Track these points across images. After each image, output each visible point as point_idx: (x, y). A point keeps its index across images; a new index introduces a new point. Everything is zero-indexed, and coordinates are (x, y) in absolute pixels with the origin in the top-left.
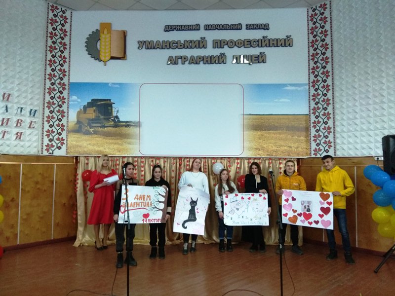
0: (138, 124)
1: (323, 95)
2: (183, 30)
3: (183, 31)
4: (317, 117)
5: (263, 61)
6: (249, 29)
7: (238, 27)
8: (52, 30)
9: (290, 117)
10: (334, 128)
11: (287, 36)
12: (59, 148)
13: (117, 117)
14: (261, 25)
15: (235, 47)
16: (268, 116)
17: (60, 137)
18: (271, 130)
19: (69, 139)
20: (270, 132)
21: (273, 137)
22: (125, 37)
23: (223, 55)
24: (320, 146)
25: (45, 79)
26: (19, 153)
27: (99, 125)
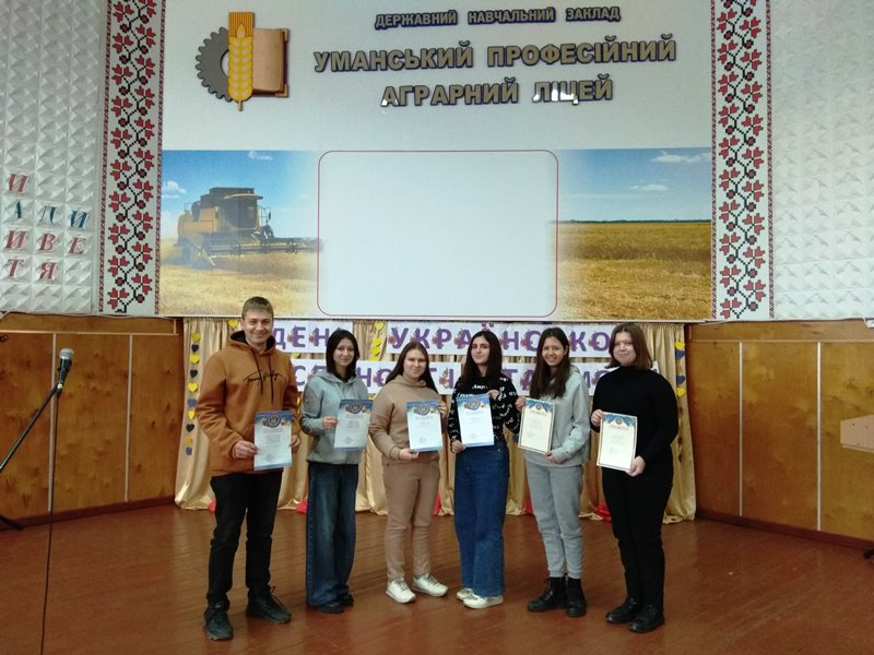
0: (315, 246)
1: (746, 174)
2: (418, 25)
3: (419, 28)
4: (731, 227)
5: (605, 94)
6: (573, 20)
7: (546, 16)
8: (121, 31)
9: (666, 226)
10: (771, 251)
11: (662, 36)
12: (140, 299)
13: (267, 229)
14: (602, 10)
15: (541, 62)
16: (615, 226)
17: (142, 274)
18: (620, 257)
19: (161, 280)
20: (620, 261)
21: (625, 273)
22: (285, 44)
23: (511, 82)
24: (737, 295)
25: (106, 144)
26: (48, 309)
27: (228, 247)
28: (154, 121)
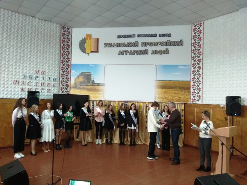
0: (103, 85)
1: (198, 71)
3: (127, 38)
4: (194, 83)
5: (167, 53)
6: (161, 36)
7: (155, 35)
8: (63, 39)
9: (180, 82)
10: (202, 89)
11: (180, 40)
13: (93, 81)
14: (167, 34)
15: (153, 46)
19: (71, 92)
20: (170, 89)
21: (171, 92)
22: (98, 41)
23: (146, 50)
24: (195, 98)
25: (60, 63)
26: (49, 98)
27: (85, 85)
28: (70, 58)
